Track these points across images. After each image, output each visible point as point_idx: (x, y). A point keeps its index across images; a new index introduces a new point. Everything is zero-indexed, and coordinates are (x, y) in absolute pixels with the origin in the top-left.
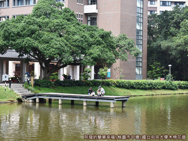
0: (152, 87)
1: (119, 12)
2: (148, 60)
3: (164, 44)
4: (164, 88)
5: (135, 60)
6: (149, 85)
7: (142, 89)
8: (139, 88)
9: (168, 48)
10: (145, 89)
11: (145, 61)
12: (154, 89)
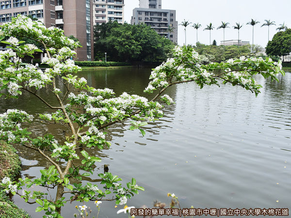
0: (93, 65)
1: (75, 23)
2: (94, 50)
3: (102, 41)
4: (101, 65)
5: (86, 51)
6: (92, 64)
7: (88, 66)
8: (85, 66)
9: (105, 44)
10: (90, 66)
11: (93, 51)
12: (95, 66)
